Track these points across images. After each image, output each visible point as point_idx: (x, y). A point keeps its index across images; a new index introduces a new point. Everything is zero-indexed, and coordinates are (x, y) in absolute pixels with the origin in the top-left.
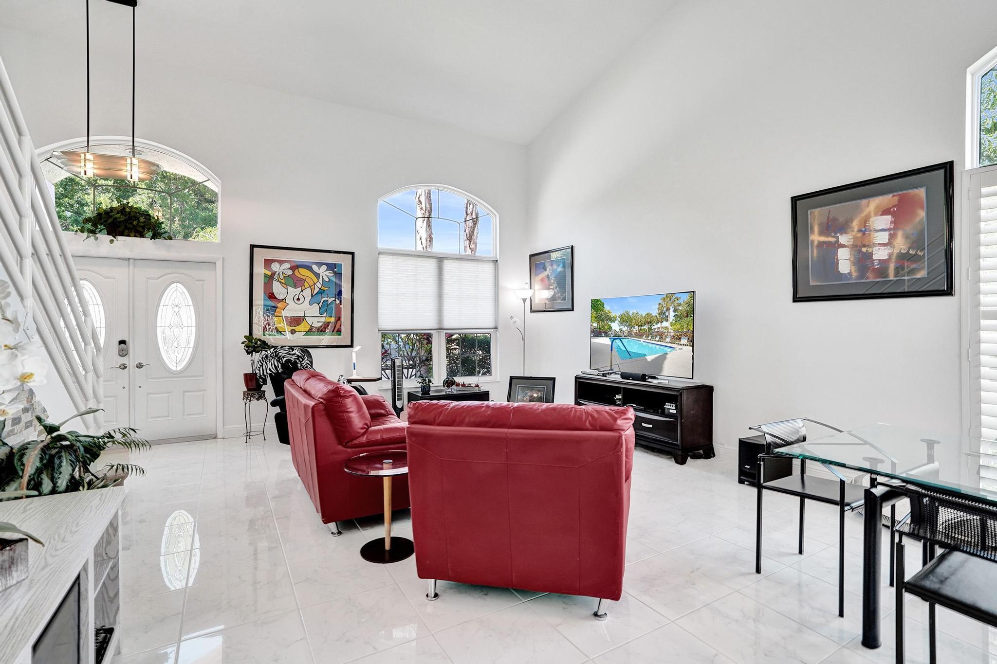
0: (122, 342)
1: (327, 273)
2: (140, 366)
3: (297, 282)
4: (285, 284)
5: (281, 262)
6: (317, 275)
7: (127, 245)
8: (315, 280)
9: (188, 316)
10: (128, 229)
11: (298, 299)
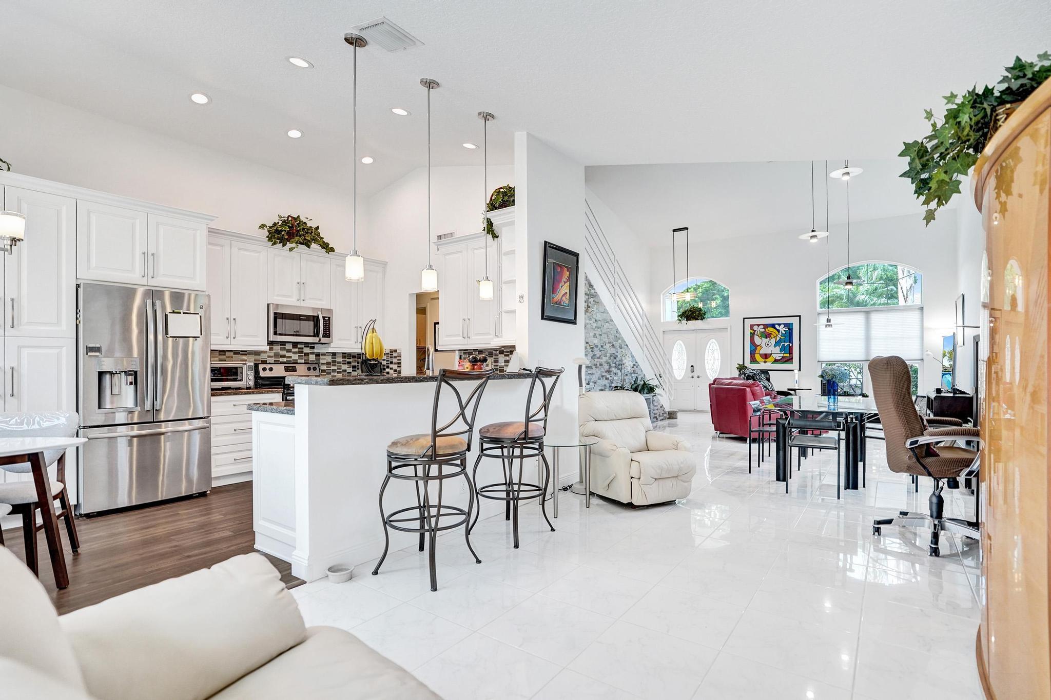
0: (692, 366)
1: (784, 329)
2: (698, 377)
3: (768, 336)
4: (761, 337)
5: (758, 325)
6: (778, 331)
7: (693, 324)
8: (777, 333)
9: (717, 354)
10: (692, 317)
11: (768, 345)
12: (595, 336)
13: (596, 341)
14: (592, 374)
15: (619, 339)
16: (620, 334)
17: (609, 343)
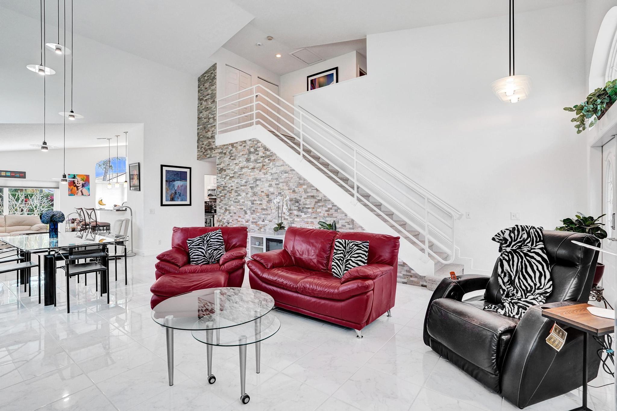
12: (270, 186)
13: (271, 190)
14: (267, 214)
15: (304, 184)
16: (305, 180)
17: (289, 189)
